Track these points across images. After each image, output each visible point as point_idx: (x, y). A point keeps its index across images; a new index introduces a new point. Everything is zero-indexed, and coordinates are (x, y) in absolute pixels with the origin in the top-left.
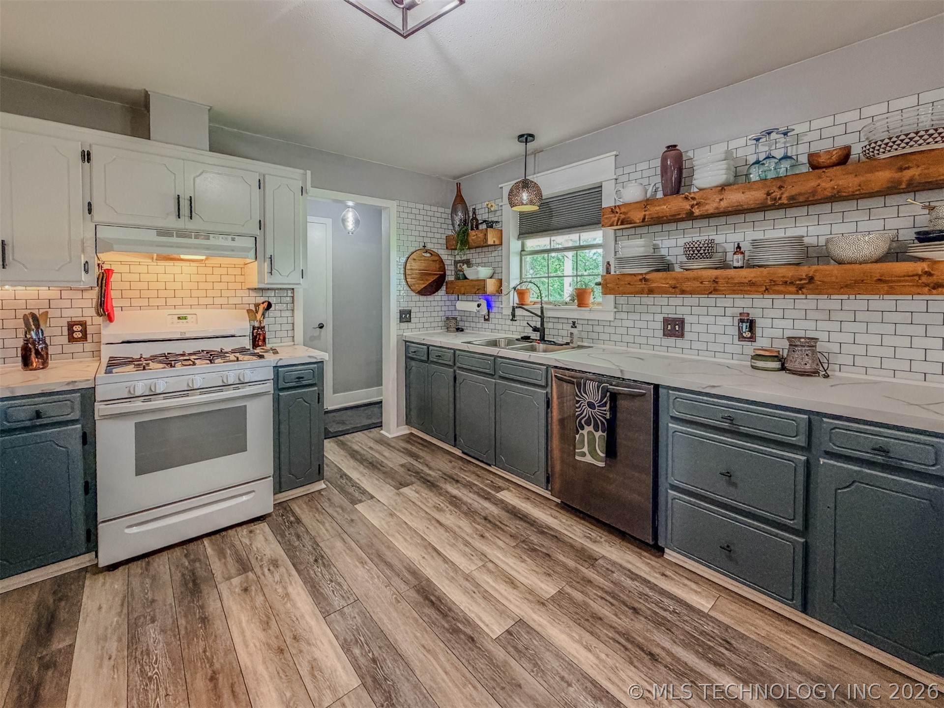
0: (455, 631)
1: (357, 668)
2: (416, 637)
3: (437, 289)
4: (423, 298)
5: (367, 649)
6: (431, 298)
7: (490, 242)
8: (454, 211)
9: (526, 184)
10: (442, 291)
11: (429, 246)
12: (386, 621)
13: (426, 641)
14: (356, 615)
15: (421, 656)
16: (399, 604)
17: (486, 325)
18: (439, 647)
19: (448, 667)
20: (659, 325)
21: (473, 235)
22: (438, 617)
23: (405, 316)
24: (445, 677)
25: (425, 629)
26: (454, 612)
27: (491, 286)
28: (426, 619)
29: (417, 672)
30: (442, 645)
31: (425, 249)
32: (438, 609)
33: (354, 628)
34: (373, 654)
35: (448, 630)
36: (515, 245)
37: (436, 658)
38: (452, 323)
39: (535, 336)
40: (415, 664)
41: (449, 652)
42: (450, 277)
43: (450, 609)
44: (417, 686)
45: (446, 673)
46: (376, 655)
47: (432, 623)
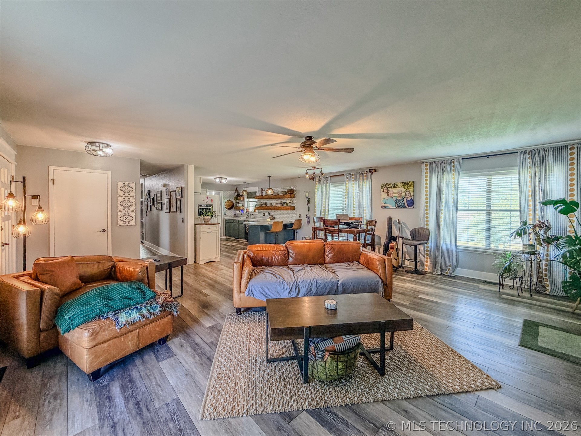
3: (232, 208)
4: (229, 210)
6: (231, 210)
7: (241, 199)
8: (235, 193)
9: (245, 191)
10: (233, 209)
11: (230, 200)
17: (242, 216)
20: (262, 214)
21: (239, 198)
23: (225, 214)
27: (241, 208)
31: (229, 200)
36: (246, 200)
38: (235, 216)
39: (248, 217)
42: (235, 206)
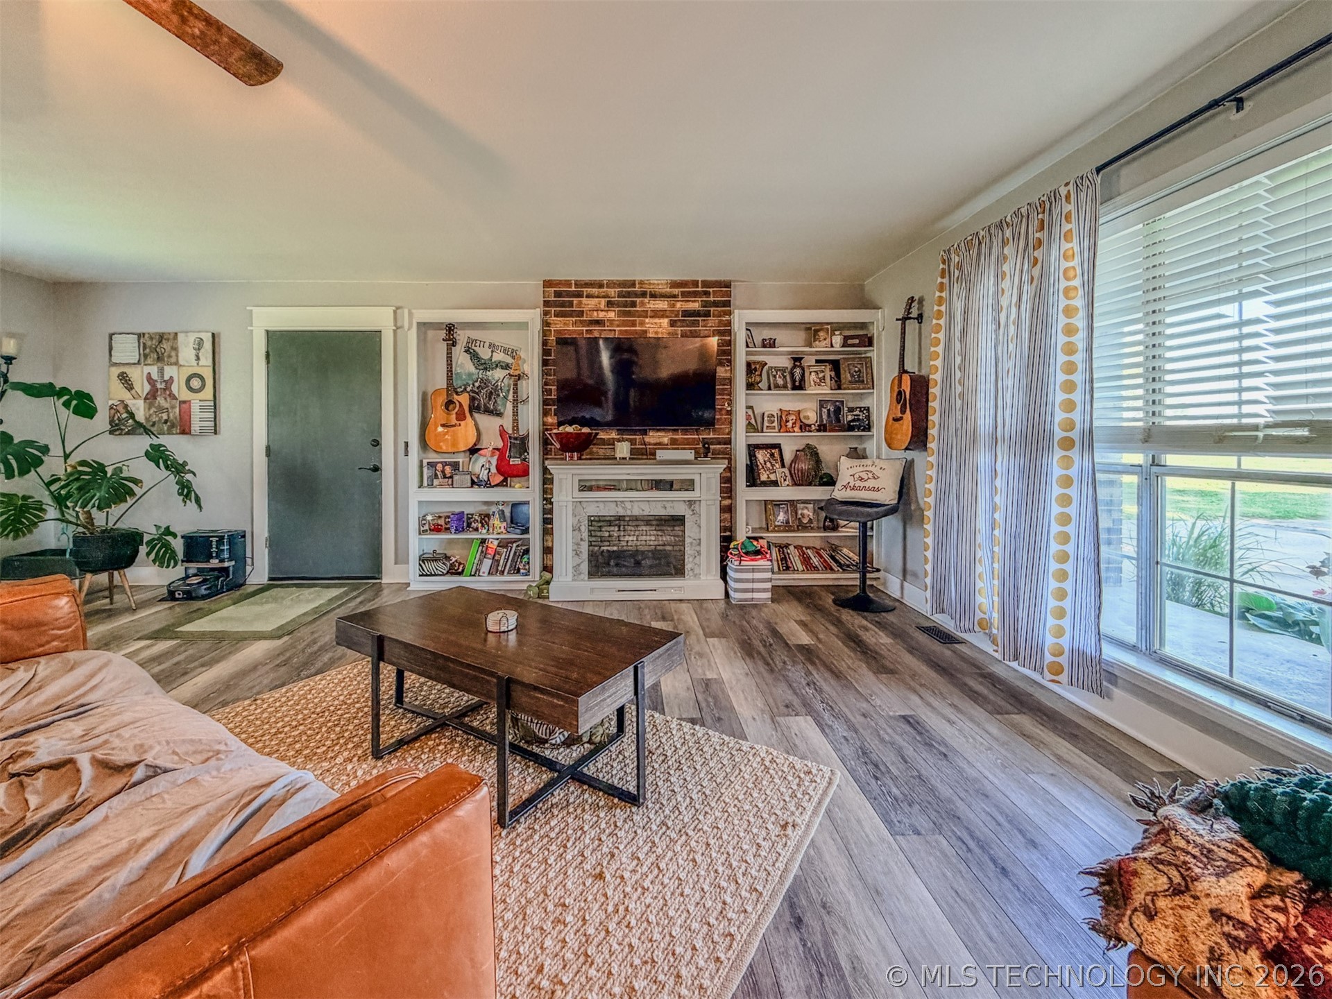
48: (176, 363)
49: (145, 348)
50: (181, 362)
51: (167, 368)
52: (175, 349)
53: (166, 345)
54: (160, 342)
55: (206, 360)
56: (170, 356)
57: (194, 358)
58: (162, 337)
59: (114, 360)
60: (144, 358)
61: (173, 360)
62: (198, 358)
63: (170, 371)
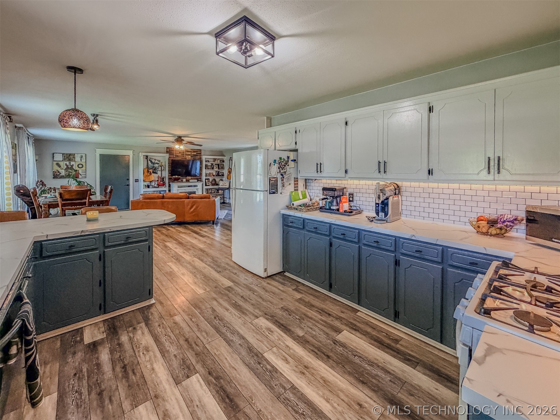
0: (217, 378)
1: (266, 360)
2: (239, 375)
5: (264, 368)
12: (257, 383)
13: (234, 373)
14: (275, 387)
15: (237, 365)
16: (249, 395)
18: (228, 369)
19: (225, 361)
22: (226, 386)
24: (227, 357)
25: (234, 379)
26: (215, 390)
28: (233, 385)
29: (239, 359)
30: (226, 370)
32: (225, 391)
33: (274, 379)
34: (260, 366)
35: (221, 378)
37: (229, 364)
40: (240, 362)
41: (223, 368)
43: (217, 392)
44: (239, 354)
45: (226, 359)
46: (259, 366)
47: (230, 382)
48: (75, 161)
49: (65, 157)
50: (76, 161)
51: (71, 162)
52: (74, 158)
53: (71, 157)
54: (70, 156)
55: (84, 160)
56: (72, 159)
57: (80, 160)
58: (70, 155)
59: (54, 160)
60: (64, 160)
61: (74, 160)
62: (81, 160)
63: (72, 163)
